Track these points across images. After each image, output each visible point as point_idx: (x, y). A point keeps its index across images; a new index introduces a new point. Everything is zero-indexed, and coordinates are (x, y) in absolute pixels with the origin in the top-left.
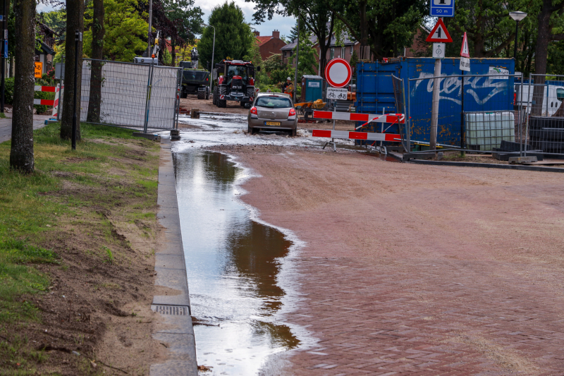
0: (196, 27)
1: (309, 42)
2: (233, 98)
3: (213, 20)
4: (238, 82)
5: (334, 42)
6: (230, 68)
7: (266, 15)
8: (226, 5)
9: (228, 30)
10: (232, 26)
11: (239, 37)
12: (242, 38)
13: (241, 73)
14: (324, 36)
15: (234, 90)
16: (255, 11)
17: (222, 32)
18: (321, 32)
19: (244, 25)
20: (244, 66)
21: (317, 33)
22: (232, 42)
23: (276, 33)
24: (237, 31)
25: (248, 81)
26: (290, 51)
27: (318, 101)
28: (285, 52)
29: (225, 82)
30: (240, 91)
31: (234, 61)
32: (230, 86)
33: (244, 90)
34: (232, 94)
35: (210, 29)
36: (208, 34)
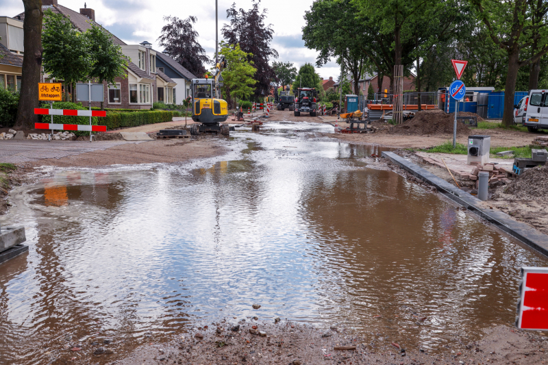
0: (294, 76)
1: (346, 80)
2: (303, 110)
3: (300, 72)
4: (306, 101)
5: (360, 79)
6: (302, 92)
7: (323, 62)
8: (306, 64)
9: (307, 77)
10: (309, 74)
11: (312, 80)
12: (314, 80)
13: (308, 95)
14: (357, 73)
15: (304, 106)
16: (317, 60)
17: (304, 77)
18: (354, 71)
19: (315, 74)
20: (310, 91)
21: (352, 71)
22: (309, 82)
23: (331, 78)
24: (311, 76)
25: (312, 100)
26: (337, 86)
27: (357, 111)
28: (335, 86)
29: (299, 101)
30: (307, 106)
31: (304, 88)
32: (302, 103)
33: (310, 105)
34: (303, 108)
35: (299, 77)
36: (298, 79)
